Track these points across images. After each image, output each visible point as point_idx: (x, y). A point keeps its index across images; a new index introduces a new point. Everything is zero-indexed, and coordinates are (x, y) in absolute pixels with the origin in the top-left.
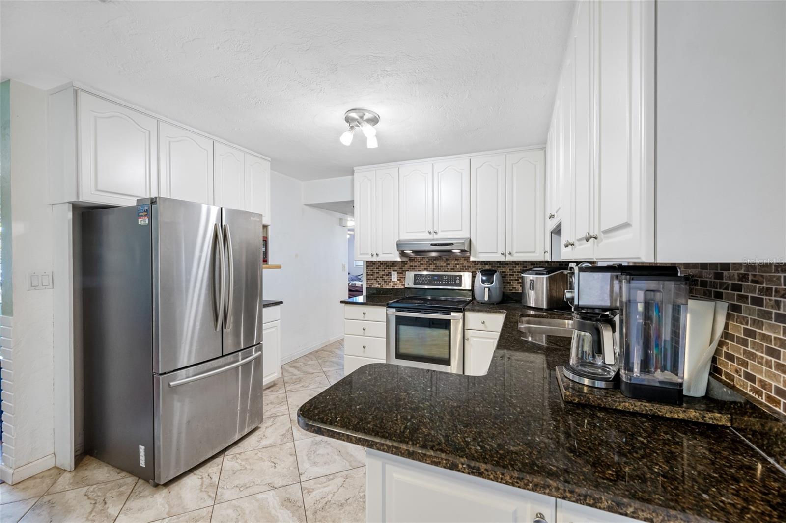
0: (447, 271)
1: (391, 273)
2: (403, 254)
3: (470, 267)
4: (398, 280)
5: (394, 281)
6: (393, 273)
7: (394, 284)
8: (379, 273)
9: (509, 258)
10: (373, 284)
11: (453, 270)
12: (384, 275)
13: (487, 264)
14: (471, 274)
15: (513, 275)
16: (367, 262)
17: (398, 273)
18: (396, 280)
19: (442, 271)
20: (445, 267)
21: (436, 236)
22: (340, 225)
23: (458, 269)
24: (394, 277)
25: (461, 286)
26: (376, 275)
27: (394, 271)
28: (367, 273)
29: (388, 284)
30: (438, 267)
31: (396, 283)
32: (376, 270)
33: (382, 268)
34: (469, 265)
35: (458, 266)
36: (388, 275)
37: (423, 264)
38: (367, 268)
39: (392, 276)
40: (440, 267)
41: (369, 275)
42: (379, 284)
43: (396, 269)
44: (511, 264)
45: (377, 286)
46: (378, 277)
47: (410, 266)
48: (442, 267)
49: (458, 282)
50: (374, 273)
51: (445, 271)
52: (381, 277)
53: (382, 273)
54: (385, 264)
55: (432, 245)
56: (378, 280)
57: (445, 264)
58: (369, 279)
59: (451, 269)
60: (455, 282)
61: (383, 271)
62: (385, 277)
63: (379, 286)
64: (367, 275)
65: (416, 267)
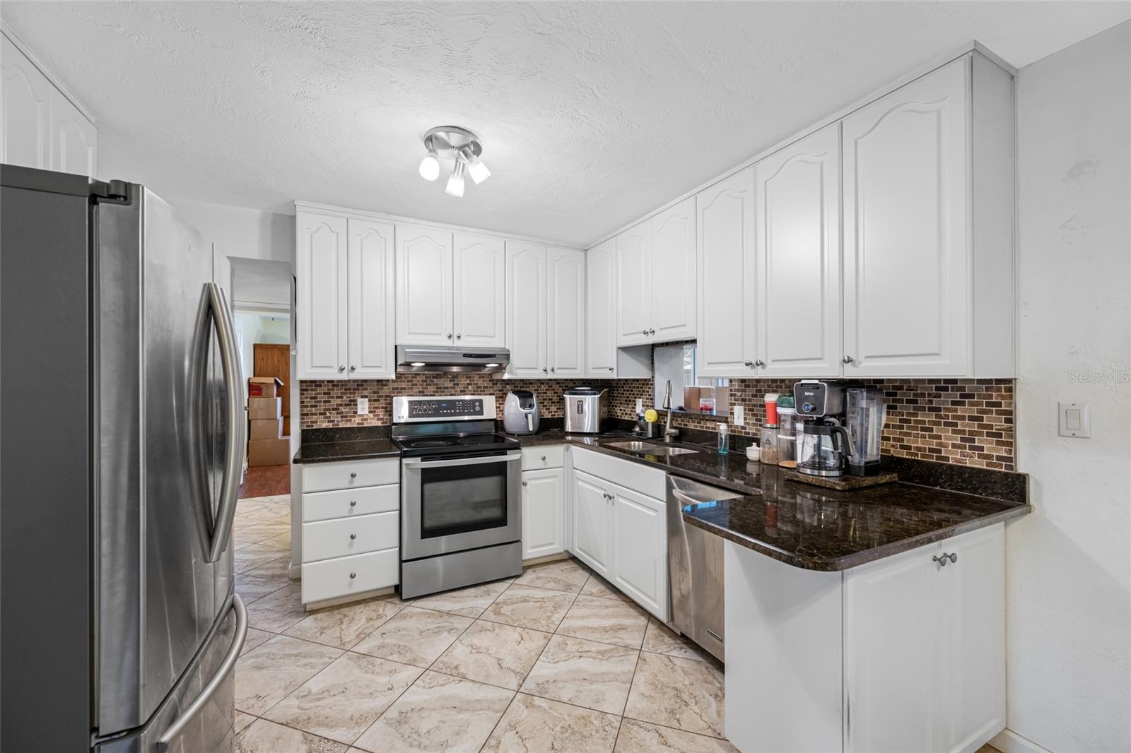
0: (454, 395)
1: (355, 401)
3: (487, 387)
4: (370, 412)
5: (363, 415)
6: (359, 400)
7: (362, 420)
8: (330, 402)
9: (550, 376)
10: (317, 422)
11: (463, 392)
12: (341, 405)
14: (494, 397)
16: (300, 382)
17: (370, 401)
18: (366, 412)
19: (447, 395)
20: (451, 388)
21: (457, 343)
23: (471, 391)
24: (363, 407)
25: (482, 414)
26: (322, 407)
27: (362, 397)
28: (302, 402)
29: (350, 420)
30: (440, 388)
31: (366, 417)
32: (322, 397)
33: (335, 392)
34: (486, 385)
35: (470, 387)
36: (350, 405)
37: (416, 385)
38: (302, 394)
39: (359, 407)
40: (445, 388)
41: (307, 406)
42: (329, 422)
43: (365, 393)
45: (325, 425)
46: (329, 410)
47: (393, 389)
48: (447, 388)
49: (478, 409)
50: (320, 402)
51: (451, 395)
52: (334, 409)
53: (335, 402)
54: (342, 385)
55: (465, 355)
56: (328, 414)
57: (451, 385)
58: (307, 414)
59: (461, 391)
60: (474, 409)
61: (337, 397)
62: (343, 409)
63: (330, 426)
64: (302, 407)
65: (405, 389)
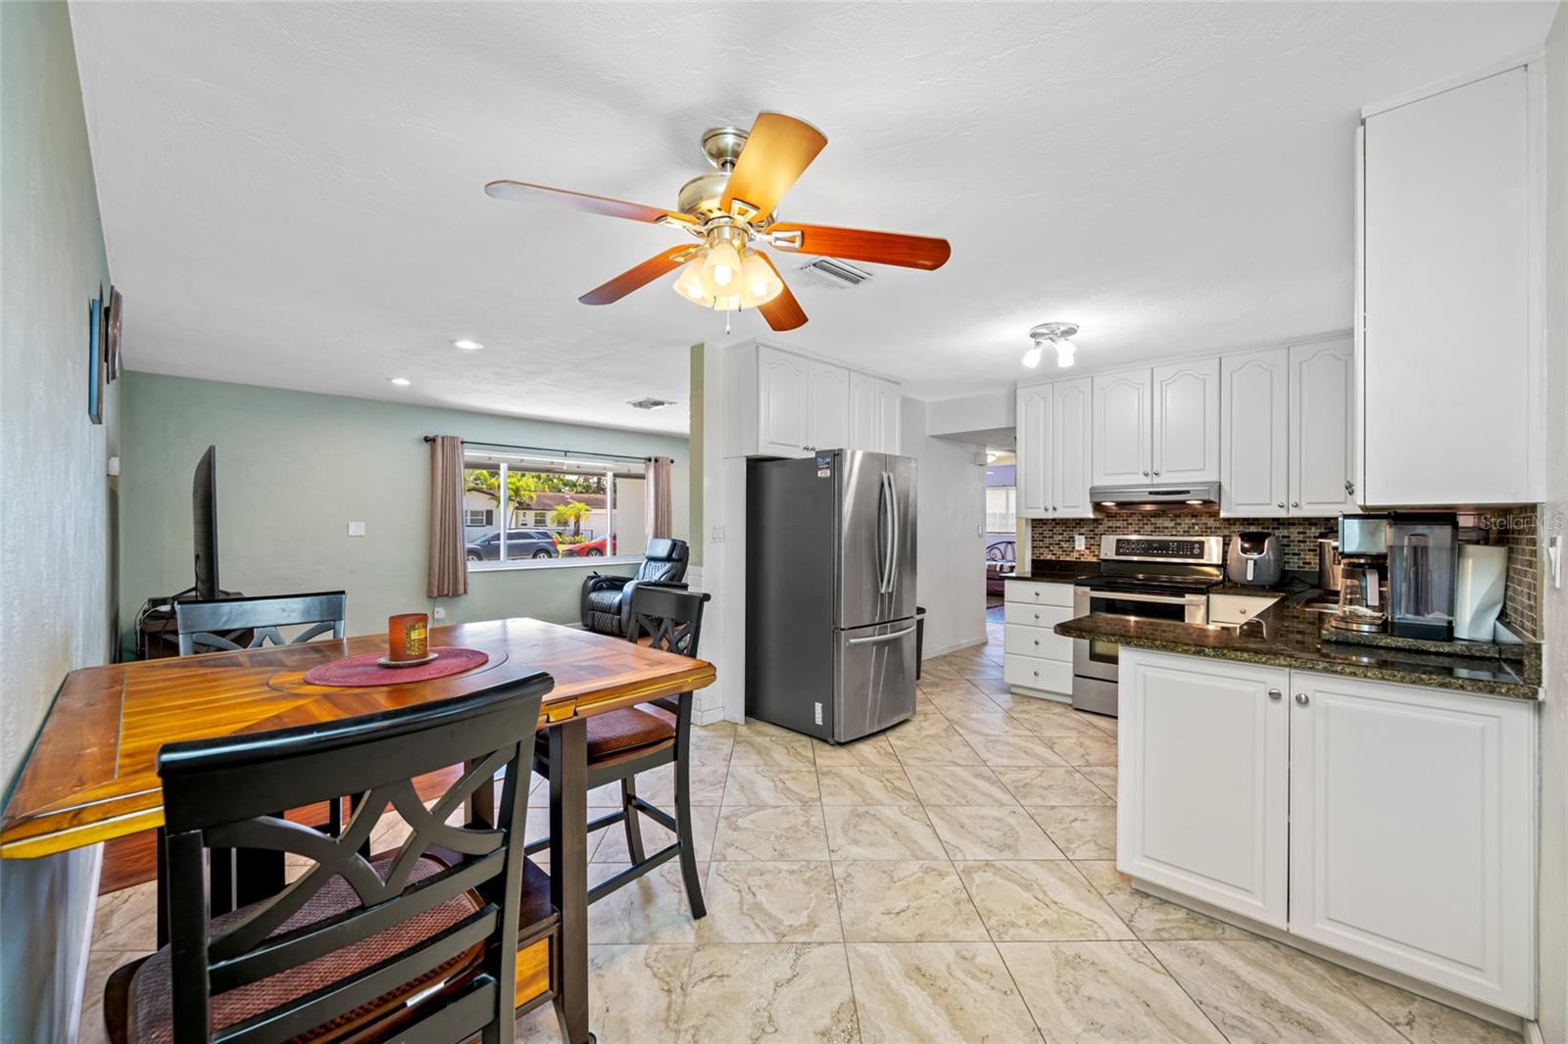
0: (1176, 535)
1: (1074, 537)
2: (1098, 507)
3: (1220, 528)
4: (1086, 548)
5: (1080, 551)
6: (1077, 537)
7: (1080, 555)
8: (1053, 537)
9: (1294, 513)
10: (1043, 554)
11: (1187, 533)
12: (1062, 541)
13: (1253, 524)
14: (1221, 539)
15: (1305, 542)
16: (1033, 520)
17: (1086, 538)
18: (1083, 548)
20: (1172, 528)
21: (1156, 480)
22: (975, 464)
23: (1197, 531)
24: (1080, 543)
25: (1202, 558)
26: (1047, 541)
27: (1080, 534)
28: (1033, 537)
29: (1069, 555)
30: (1159, 528)
31: (1082, 553)
32: (1047, 534)
33: (1059, 529)
34: (1218, 525)
35: (1196, 527)
36: (1069, 541)
37: (1131, 524)
38: (1033, 530)
39: (1077, 542)
40: (1163, 528)
41: (1036, 540)
42: (1052, 554)
43: (1082, 530)
44: (1300, 524)
45: (1049, 557)
46: (1052, 544)
47: (1109, 527)
48: (1167, 528)
49: (1196, 551)
50: (1045, 537)
51: (1172, 535)
52: (1056, 544)
53: (1058, 538)
55: (1151, 493)
56: (1052, 548)
57: (1172, 524)
58: (1036, 547)
59: (1184, 532)
60: (1192, 551)
61: (1060, 534)
62: (1064, 544)
63: (1054, 558)
64: (1033, 541)
65: (1119, 528)
